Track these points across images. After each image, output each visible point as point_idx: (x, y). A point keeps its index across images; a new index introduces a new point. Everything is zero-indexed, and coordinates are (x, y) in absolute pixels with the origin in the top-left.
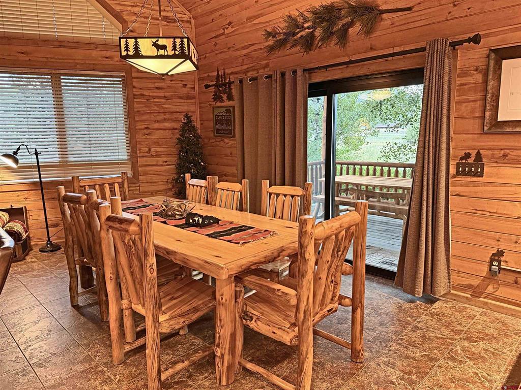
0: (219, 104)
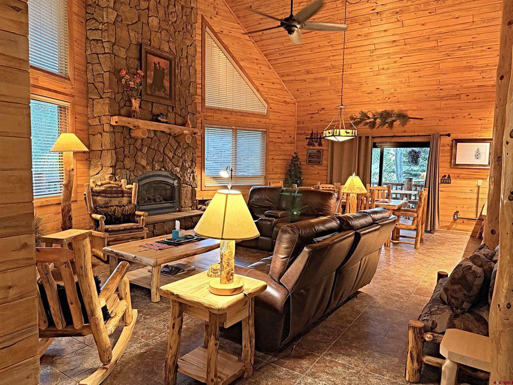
0: (311, 147)
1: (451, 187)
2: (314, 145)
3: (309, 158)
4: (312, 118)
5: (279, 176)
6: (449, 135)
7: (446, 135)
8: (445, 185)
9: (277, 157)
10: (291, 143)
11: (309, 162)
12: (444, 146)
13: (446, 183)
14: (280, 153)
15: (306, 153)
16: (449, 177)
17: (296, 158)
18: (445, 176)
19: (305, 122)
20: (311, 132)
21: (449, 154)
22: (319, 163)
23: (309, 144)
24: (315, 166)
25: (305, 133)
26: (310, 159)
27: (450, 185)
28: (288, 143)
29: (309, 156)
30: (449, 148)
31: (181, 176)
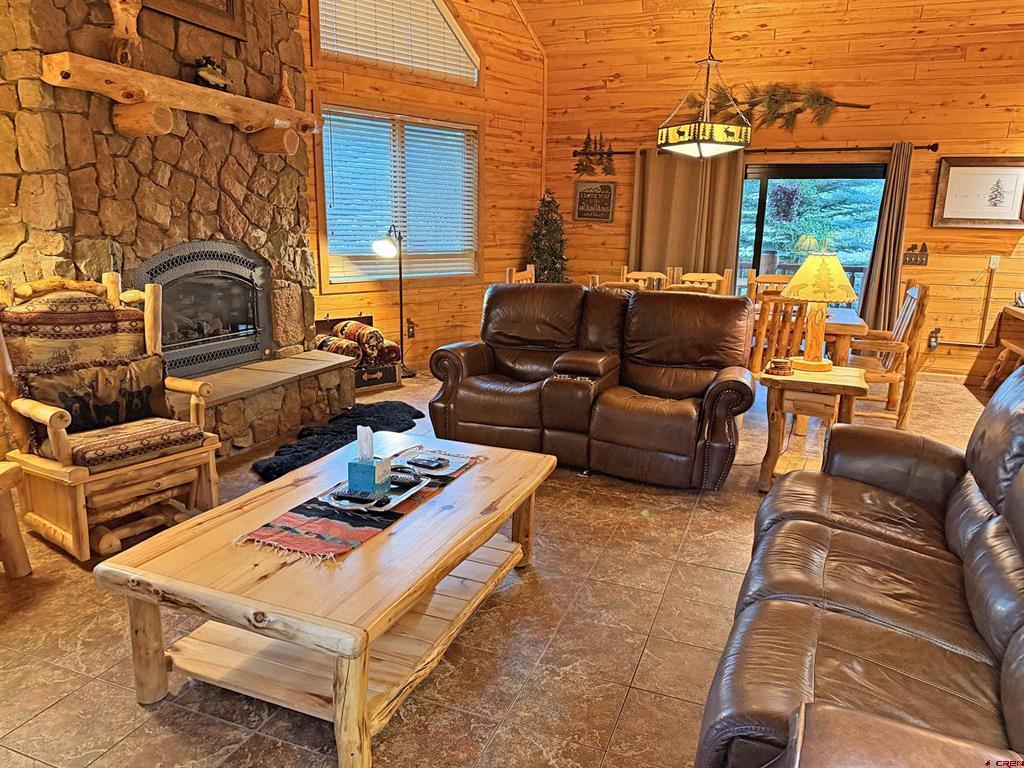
0: (585, 177)
1: (928, 271)
2: (592, 172)
3: (580, 205)
4: (587, 99)
5: (508, 251)
6: (935, 148)
7: (929, 148)
8: (914, 267)
9: (502, 203)
10: (535, 165)
11: (581, 214)
12: (917, 174)
13: (915, 263)
14: (510, 191)
15: (571, 192)
16: (924, 248)
17: (549, 206)
18: (914, 247)
19: (569, 110)
20: (585, 137)
21: (928, 194)
22: (605, 217)
23: (581, 168)
24: (595, 226)
25: (569, 138)
26: (582, 208)
27: (924, 267)
28: (528, 165)
29: (581, 200)
30: (929, 179)
31: (272, 257)
